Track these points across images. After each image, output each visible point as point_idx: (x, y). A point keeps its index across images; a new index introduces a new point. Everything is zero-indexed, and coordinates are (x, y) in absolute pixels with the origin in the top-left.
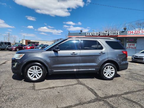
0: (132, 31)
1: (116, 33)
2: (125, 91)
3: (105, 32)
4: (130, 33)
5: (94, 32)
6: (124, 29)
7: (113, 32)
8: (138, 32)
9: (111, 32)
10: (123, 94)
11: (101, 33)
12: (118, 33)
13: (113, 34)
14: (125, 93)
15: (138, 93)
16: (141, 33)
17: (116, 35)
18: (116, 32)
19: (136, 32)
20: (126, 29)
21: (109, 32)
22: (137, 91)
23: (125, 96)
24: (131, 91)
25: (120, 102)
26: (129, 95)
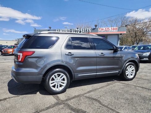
0: (102, 28)
1: (88, 31)
2: (89, 90)
3: (77, 29)
4: (100, 30)
5: (65, 30)
6: (95, 26)
7: (85, 29)
8: (108, 30)
9: (83, 29)
10: (86, 93)
11: (72, 30)
12: (90, 30)
13: (85, 32)
14: (89, 91)
15: (100, 90)
16: (111, 30)
17: (87, 32)
18: (87, 29)
19: (106, 29)
20: (97, 26)
21: (80, 30)
22: (100, 88)
23: (87, 95)
24: (95, 88)
25: (81, 102)
26: (92, 93)
